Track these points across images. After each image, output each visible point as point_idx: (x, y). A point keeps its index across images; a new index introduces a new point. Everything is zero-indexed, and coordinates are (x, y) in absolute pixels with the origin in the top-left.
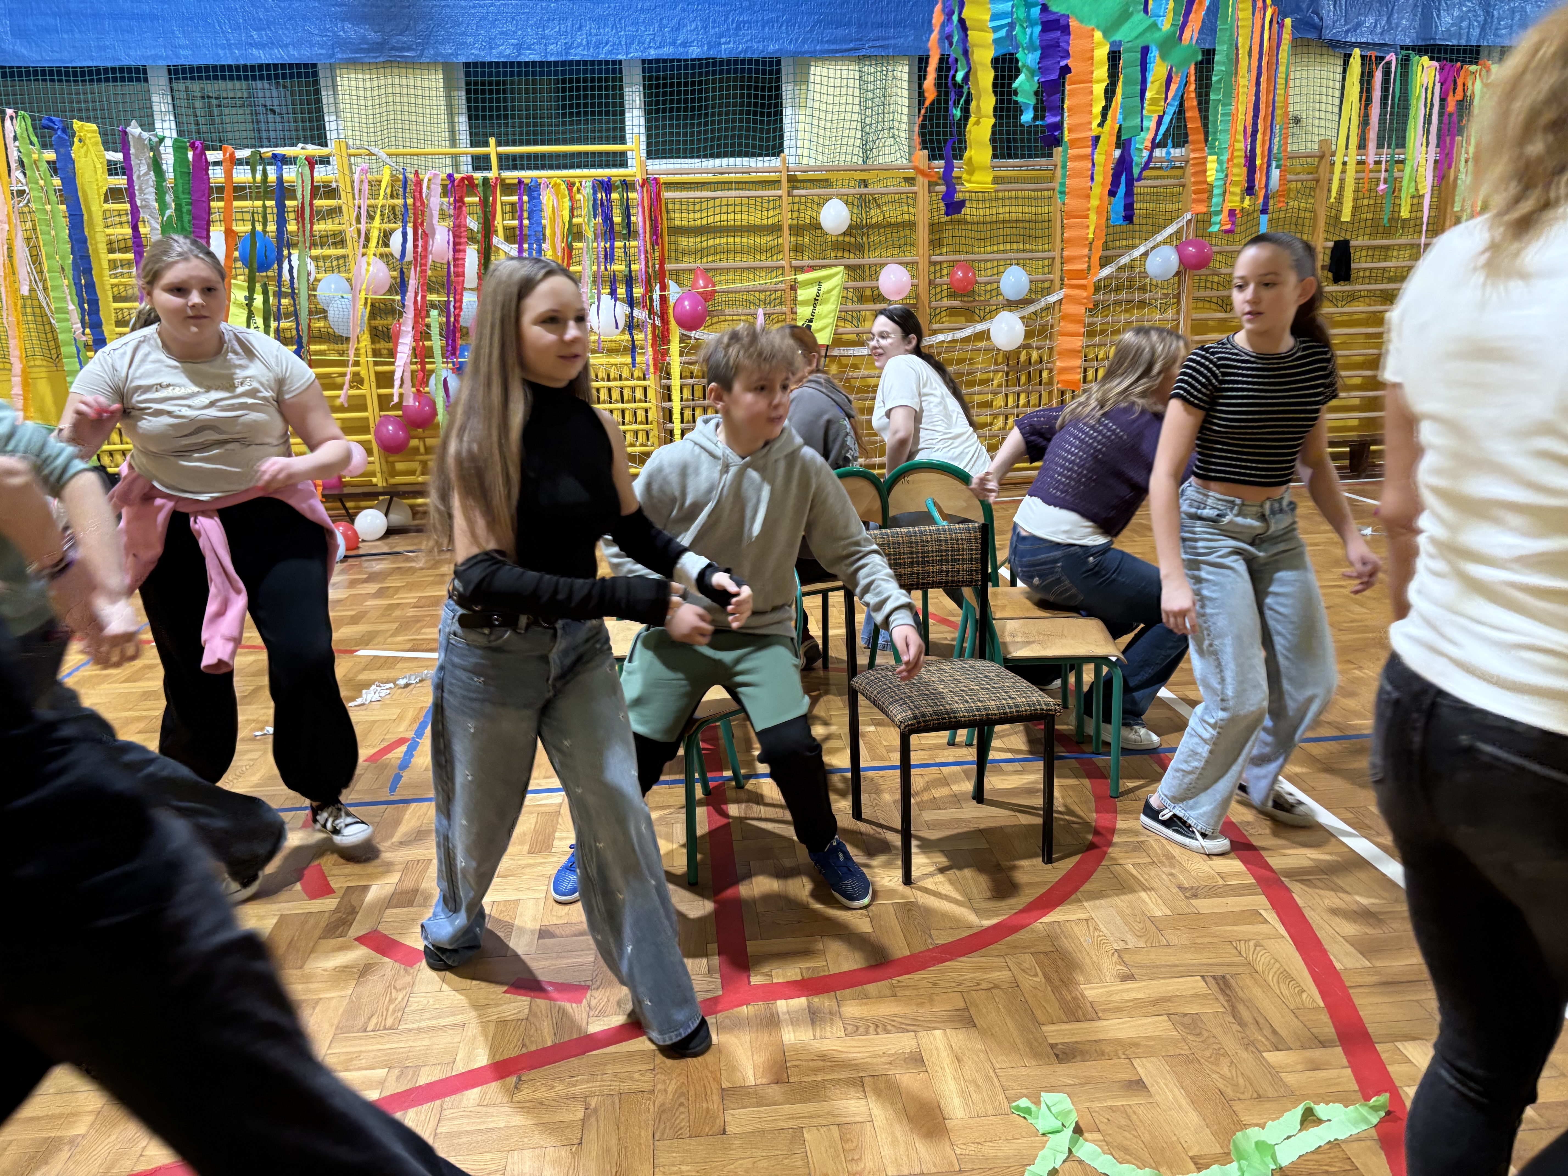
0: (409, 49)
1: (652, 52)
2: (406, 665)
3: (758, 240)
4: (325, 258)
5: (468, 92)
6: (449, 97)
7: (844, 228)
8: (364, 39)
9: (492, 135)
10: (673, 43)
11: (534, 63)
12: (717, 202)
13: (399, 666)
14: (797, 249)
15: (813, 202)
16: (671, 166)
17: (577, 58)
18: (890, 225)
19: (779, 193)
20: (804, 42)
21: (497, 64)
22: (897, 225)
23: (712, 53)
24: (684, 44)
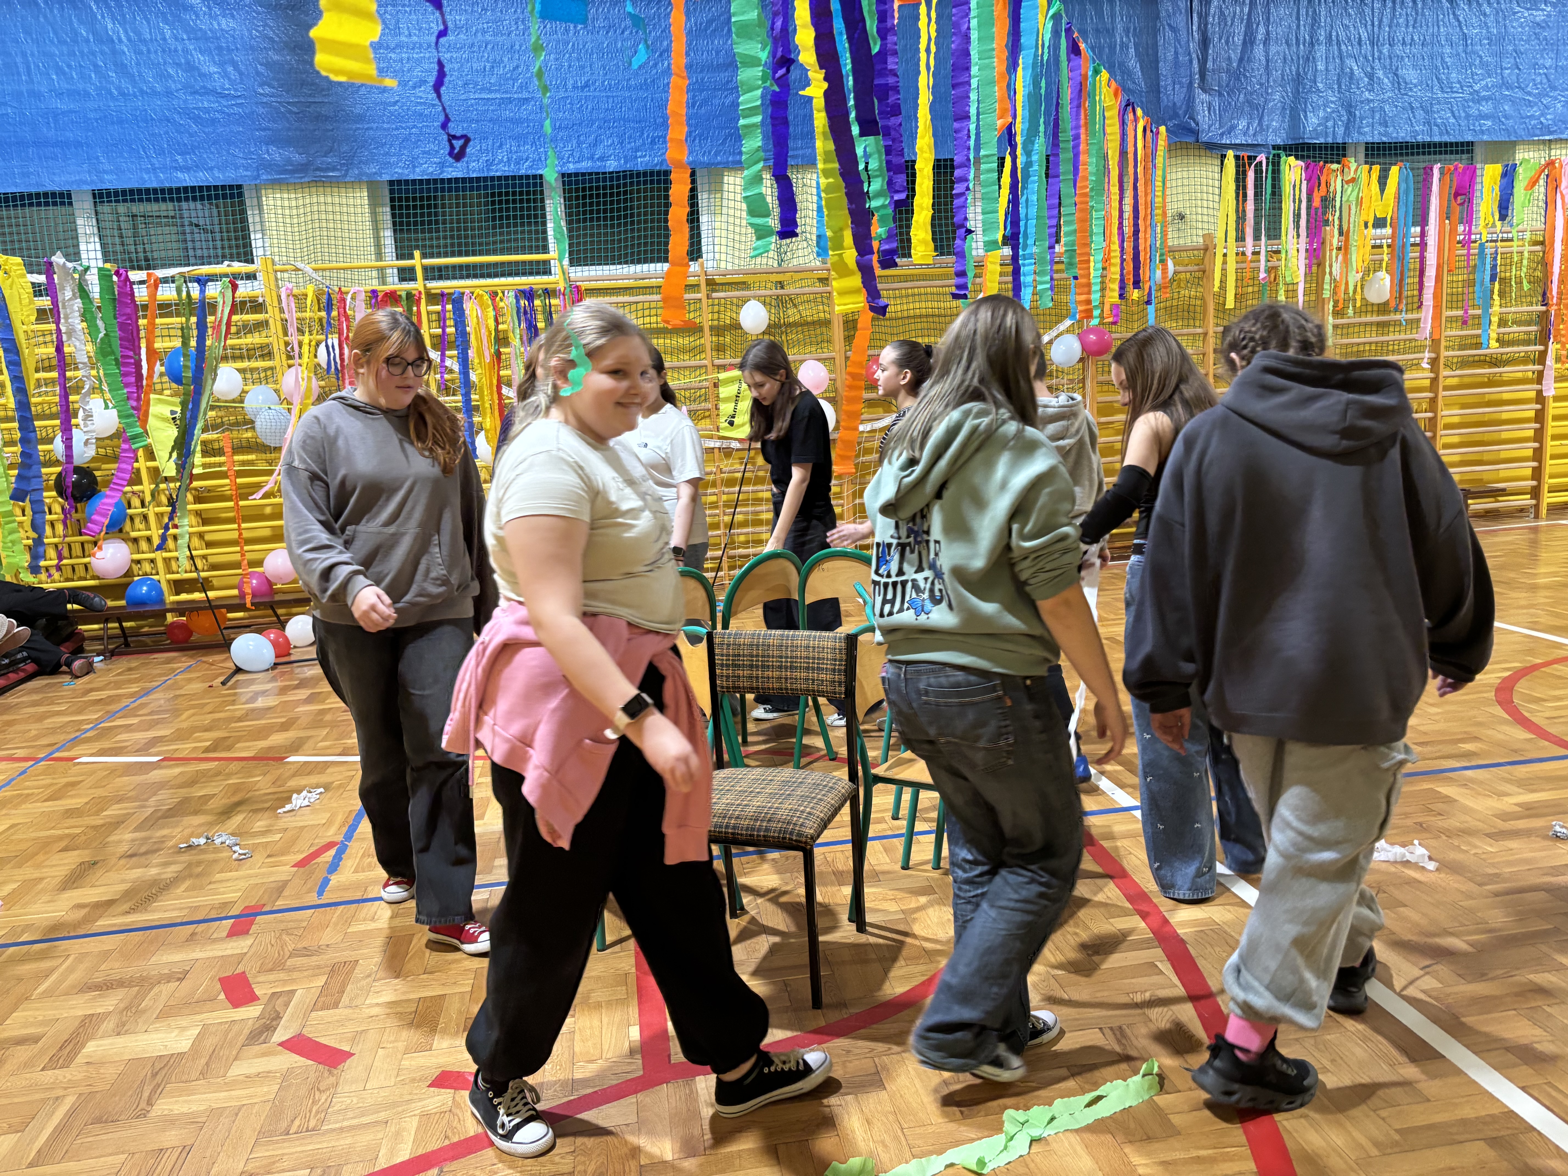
0: (334, 169)
1: (571, 166)
2: (336, 769)
3: (680, 340)
4: (252, 370)
5: (393, 208)
6: (374, 213)
7: (763, 327)
8: (289, 161)
9: (417, 247)
10: (592, 158)
11: (457, 180)
12: (640, 306)
13: (329, 771)
14: (719, 349)
15: (732, 304)
16: (593, 273)
17: (498, 174)
18: (807, 324)
19: (699, 296)
20: (716, 154)
21: (421, 181)
22: (813, 323)
23: (628, 166)
24: (601, 159)
